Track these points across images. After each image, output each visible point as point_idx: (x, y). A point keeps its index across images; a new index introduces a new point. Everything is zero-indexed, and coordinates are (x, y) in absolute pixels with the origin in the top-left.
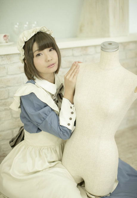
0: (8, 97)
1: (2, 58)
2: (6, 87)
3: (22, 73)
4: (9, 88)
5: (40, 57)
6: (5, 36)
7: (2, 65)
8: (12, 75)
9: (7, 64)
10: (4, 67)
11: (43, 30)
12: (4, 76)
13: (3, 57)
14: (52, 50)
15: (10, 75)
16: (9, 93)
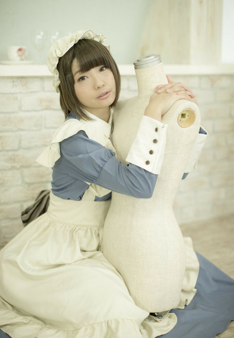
0: (19, 148)
1: (14, 82)
2: (16, 131)
3: (43, 110)
4: (21, 133)
5: (84, 81)
6: (20, 50)
7: (13, 94)
8: (28, 111)
9: (21, 93)
10: (16, 98)
11: (88, 36)
12: (13, 113)
13: (15, 80)
14: (104, 69)
15: (25, 111)
16: (20, 142)
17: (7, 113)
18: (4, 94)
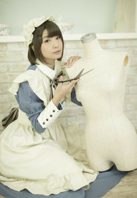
2: (21, 72)
7: (19, 51)
10: (21, 54)
11: (50, 19)
12: (20, 62)
14: (59, 38)
17: (15, 62)
18: (14, 52)
